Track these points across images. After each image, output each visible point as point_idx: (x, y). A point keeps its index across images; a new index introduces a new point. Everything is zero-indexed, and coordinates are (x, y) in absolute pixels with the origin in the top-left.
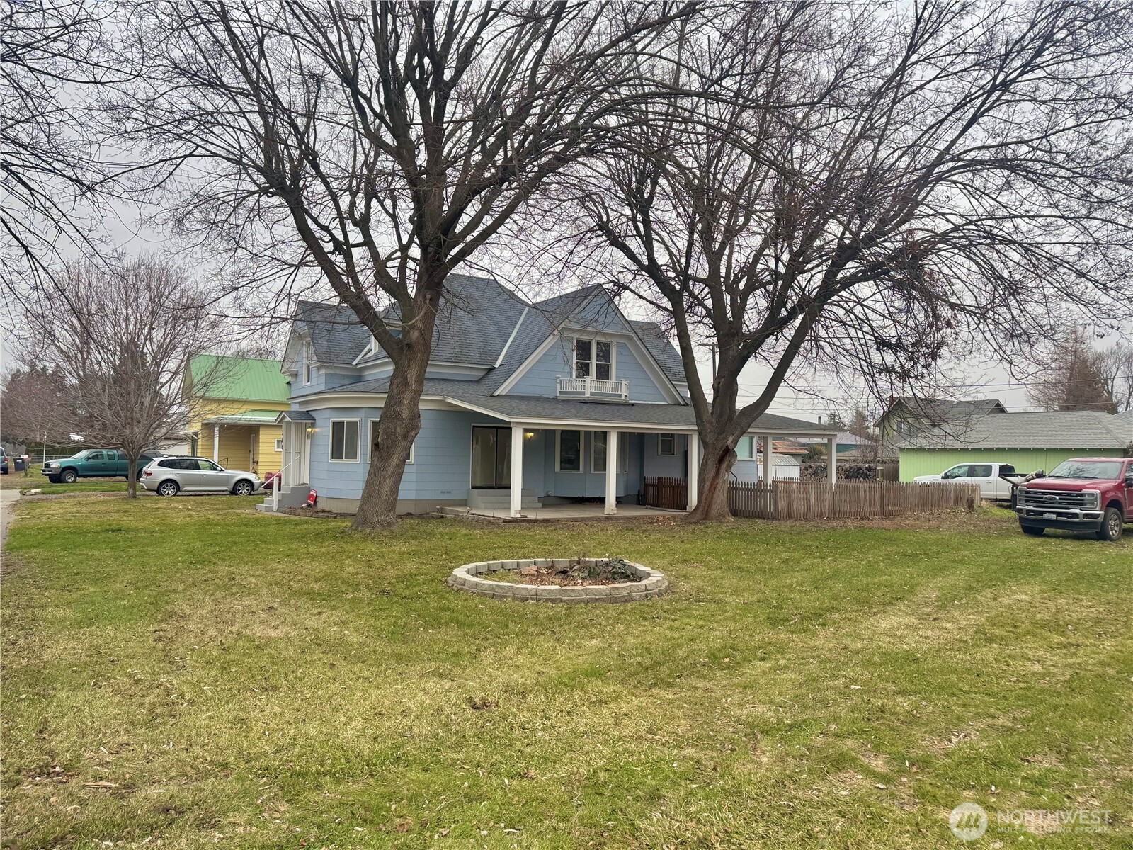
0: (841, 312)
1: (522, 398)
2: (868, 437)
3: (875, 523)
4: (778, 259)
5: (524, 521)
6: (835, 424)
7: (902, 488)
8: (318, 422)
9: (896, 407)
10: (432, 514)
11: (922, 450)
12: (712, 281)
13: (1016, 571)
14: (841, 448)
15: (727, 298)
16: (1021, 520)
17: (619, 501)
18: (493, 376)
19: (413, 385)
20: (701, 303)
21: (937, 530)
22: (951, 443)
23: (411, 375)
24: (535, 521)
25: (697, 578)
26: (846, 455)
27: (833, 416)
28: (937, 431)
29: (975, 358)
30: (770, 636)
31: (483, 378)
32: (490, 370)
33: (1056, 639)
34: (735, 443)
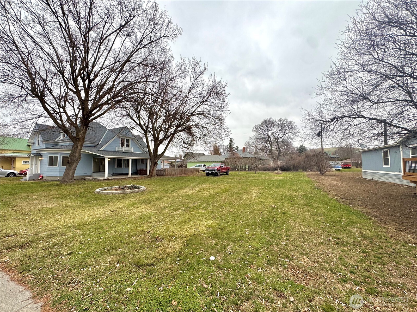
0: (177, 137)
1: (107, 151)
2: (182, 159)
3: (183, 175)
4: (166, 126)
5: (108, 179)
6: (176, 157)
7: (187, 169)
8: (43, 156)
9: (187, 154)
10: (82, 179)
11: (191, 162)
12: (153, 129)
13: (204, 182)
14: (177, 162)
15: (156, 132)
16: (206, 174)
17: (132, 174)
18: (98, 146)
19: (79, 148)
20: (150, 132)
21: (193, 176)
22: (196, 161)
23: (79, 146)
24: (111, 179)
25: (151, 187)
26: (178, 163)
27: (175, 156)
28: (193, 159)
29: (199, 146)
30: (166, 195)
31: (96, 146)
32: (98, 144)
33: (209, 190)
34: (158, 161)
